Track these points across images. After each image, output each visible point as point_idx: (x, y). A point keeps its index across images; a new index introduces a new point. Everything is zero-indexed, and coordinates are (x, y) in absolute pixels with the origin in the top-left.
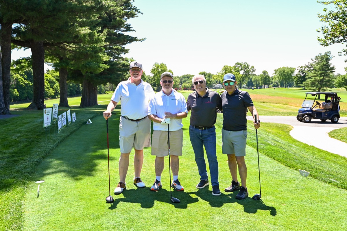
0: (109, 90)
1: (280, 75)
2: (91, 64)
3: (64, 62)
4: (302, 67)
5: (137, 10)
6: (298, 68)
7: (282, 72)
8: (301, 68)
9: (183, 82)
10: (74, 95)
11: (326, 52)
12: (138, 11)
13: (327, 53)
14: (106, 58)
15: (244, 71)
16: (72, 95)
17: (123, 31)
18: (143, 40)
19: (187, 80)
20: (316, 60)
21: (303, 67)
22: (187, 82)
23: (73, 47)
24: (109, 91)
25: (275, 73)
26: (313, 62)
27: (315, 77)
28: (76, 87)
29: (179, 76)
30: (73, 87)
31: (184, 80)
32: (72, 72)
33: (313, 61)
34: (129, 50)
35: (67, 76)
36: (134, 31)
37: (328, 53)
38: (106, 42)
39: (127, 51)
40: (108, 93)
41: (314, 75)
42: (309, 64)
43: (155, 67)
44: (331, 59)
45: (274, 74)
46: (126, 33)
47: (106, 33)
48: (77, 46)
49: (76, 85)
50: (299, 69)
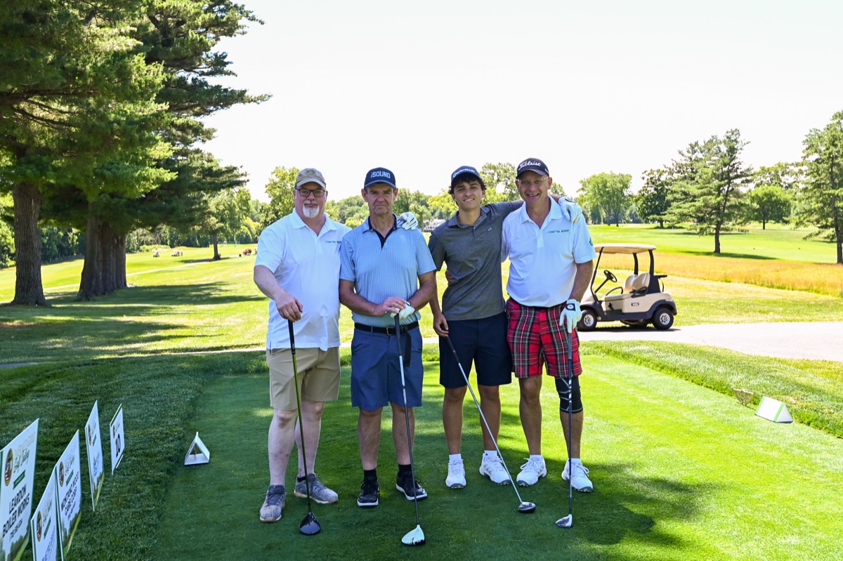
0: (151, 241)
1: (595, 194)
2: (118, 169)
3: (29, 162)
4: (652, 172)
5: (246, 14)
6: (644, 175)
7: (600, 185)
8: (652, 176)
9: (348, 217)
10: (54, 258)
11: (727, 132)
12: (250, 15)
13: (731, 134)
14: (161, 150)
15: (507, 183)
16: (50, 259)
17: (203, 74)
18: (262, 98)
19: (357, 211)
20: (690, 155)
21: (655, 173)
22: (357, 215)
23: (62, 112)
24: (151, 244)
25: (583, 189)
26: (683, 158)
27: (705, 197)
28: (59, 236)
29: (336, 202)
30: (51, 235)
31: (348, 209)
32: (51, 193)
33: (683, 155)
34: (214, 130)
35: (38, 207)
36: (233, 74)
37: (733, 134)
38: (159, 103)
39: (208, 135)
40: (147, 251)
41: (702, 190)
42: (675, 164)
43: (277, 180)
44: (741, 149)
45: (580, 190)
46: (212, 81)
47: (160, 73)
48: (74, 108)
49: (59, 230)
50: (646, 177)
